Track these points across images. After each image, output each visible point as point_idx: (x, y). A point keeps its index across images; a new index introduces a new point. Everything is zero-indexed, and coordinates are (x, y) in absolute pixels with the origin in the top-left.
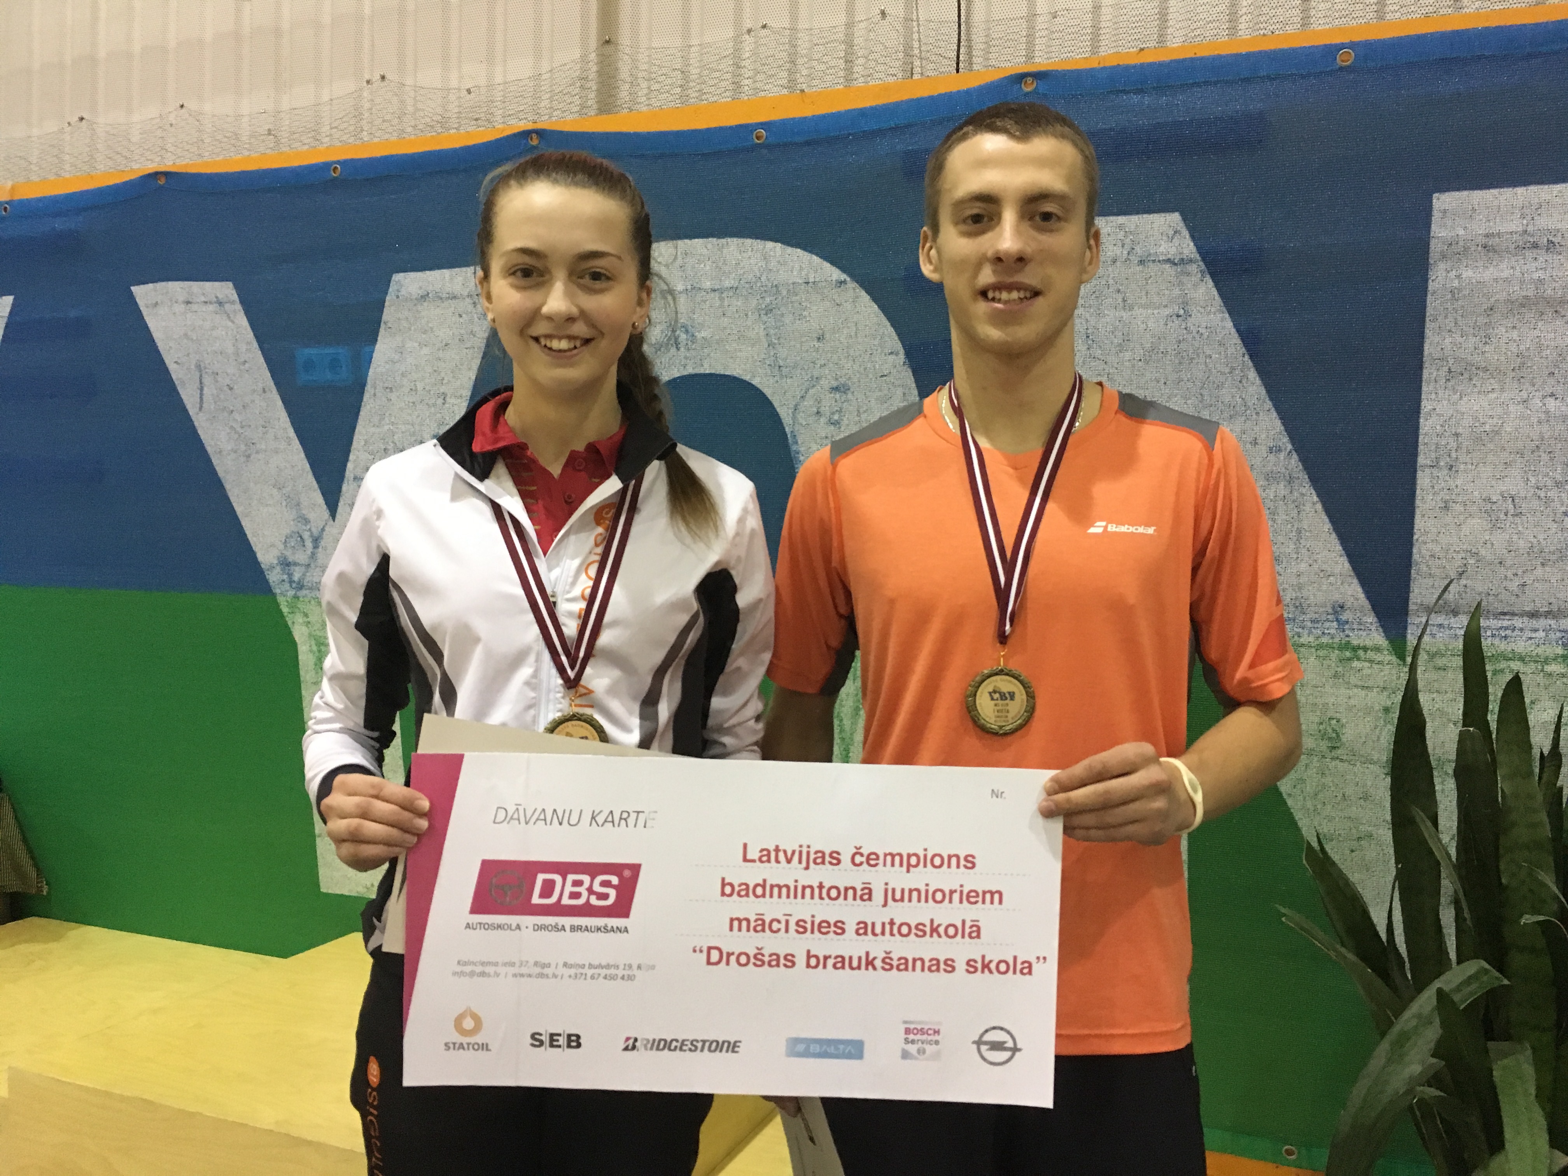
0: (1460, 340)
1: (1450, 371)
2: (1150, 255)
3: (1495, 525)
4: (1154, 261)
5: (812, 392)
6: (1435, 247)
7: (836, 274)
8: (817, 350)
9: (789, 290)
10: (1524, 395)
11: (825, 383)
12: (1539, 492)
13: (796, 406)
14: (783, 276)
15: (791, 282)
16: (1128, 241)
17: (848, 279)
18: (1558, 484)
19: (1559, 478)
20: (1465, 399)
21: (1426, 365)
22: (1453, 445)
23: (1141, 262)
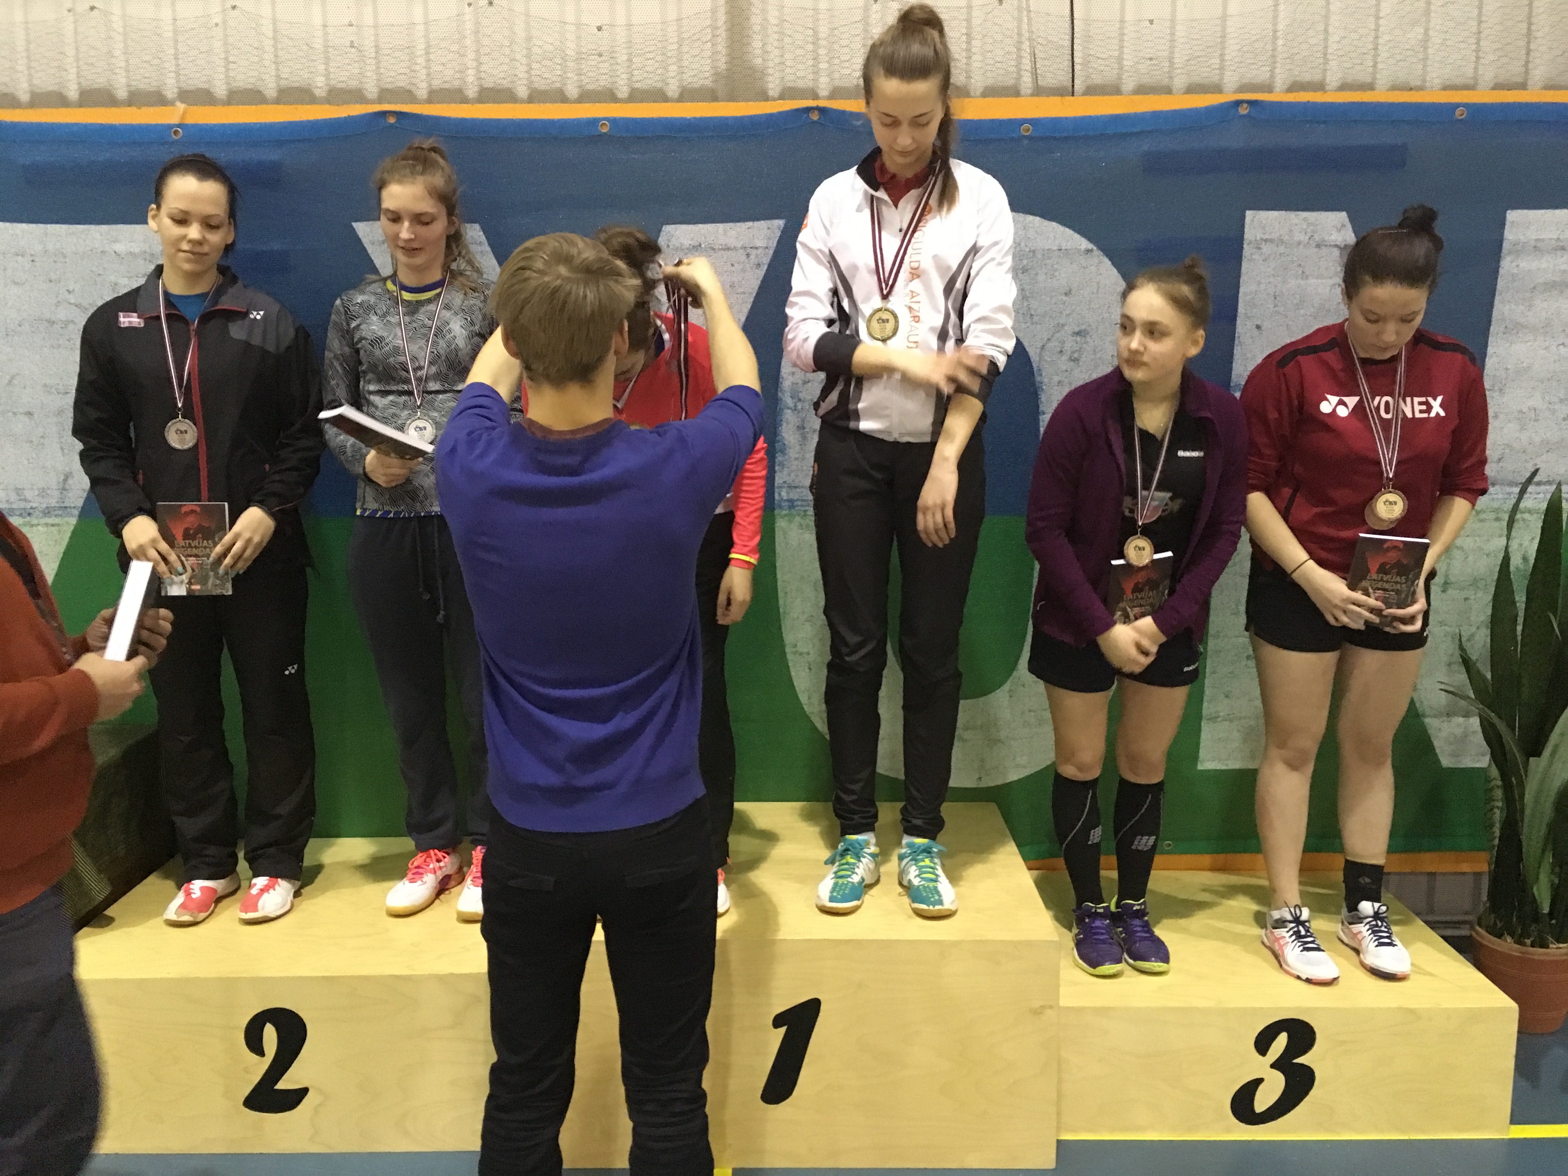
0: (1513, 306)
1: (1506, 327)
2: (1324, 241)
3: (1522, 429)
4: (1326, 246)
5: (1057, 335)
6: (1506, 245)
7: (1085, 244)
8: (1064, 303)
9: (1043, 255)
10: (1547, 343)
11: (1068, 329)
12: (1550, 406)
13: (1043, 346)
14: (1042, 244)
15: (1047, 248)
16: (1309, 230)
17: (1095, 248)
18: (1561, 401)
19: (1562, 397)
20: (1513, 346)
21: (1493, 323)
22: (1504, 376)
23: (1318, 246)
